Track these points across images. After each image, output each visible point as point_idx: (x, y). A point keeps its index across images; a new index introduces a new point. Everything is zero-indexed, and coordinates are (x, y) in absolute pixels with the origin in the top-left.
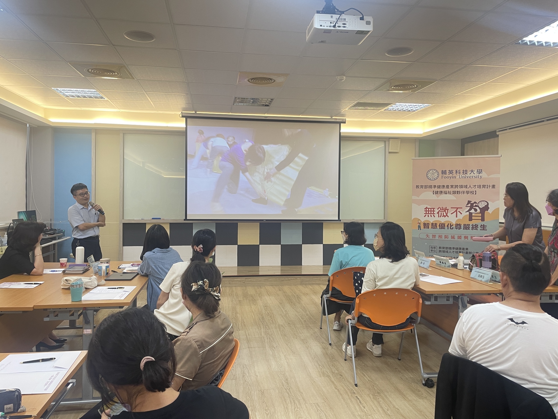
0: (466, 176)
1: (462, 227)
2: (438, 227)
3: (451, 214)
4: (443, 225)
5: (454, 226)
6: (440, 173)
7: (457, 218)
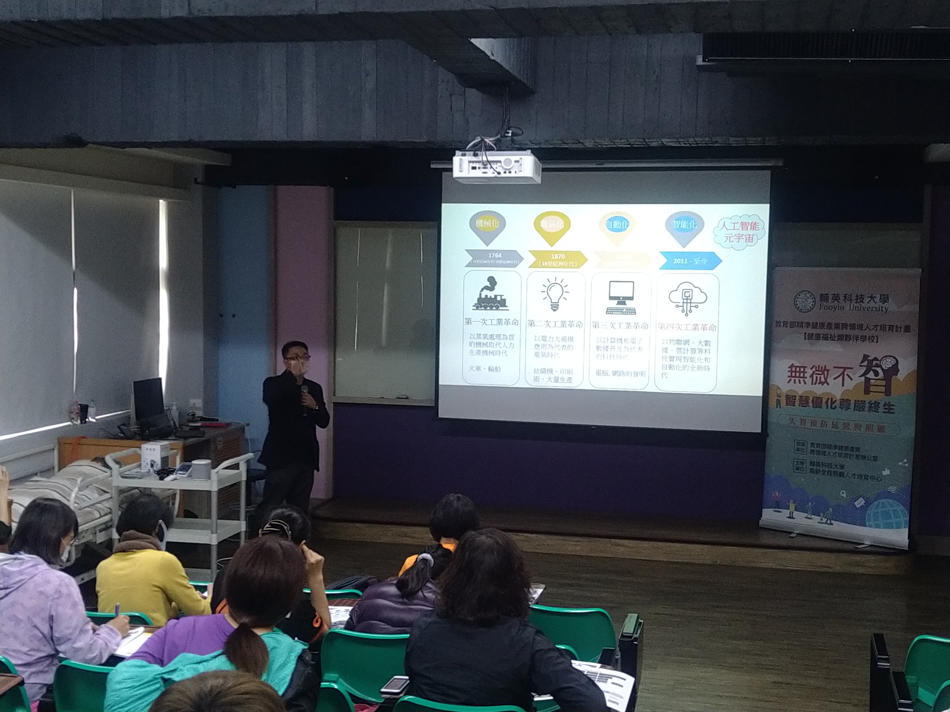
0: (862, 306)
1: (852, 406)
2: (811, 404)
3: (835, 379)
4: (819, 401)
5: (838, 403)
6: (818, 299)
7: (844, 388)
